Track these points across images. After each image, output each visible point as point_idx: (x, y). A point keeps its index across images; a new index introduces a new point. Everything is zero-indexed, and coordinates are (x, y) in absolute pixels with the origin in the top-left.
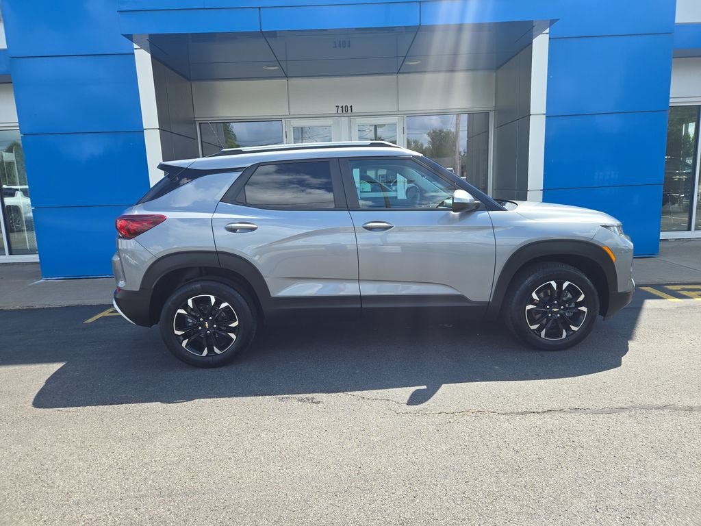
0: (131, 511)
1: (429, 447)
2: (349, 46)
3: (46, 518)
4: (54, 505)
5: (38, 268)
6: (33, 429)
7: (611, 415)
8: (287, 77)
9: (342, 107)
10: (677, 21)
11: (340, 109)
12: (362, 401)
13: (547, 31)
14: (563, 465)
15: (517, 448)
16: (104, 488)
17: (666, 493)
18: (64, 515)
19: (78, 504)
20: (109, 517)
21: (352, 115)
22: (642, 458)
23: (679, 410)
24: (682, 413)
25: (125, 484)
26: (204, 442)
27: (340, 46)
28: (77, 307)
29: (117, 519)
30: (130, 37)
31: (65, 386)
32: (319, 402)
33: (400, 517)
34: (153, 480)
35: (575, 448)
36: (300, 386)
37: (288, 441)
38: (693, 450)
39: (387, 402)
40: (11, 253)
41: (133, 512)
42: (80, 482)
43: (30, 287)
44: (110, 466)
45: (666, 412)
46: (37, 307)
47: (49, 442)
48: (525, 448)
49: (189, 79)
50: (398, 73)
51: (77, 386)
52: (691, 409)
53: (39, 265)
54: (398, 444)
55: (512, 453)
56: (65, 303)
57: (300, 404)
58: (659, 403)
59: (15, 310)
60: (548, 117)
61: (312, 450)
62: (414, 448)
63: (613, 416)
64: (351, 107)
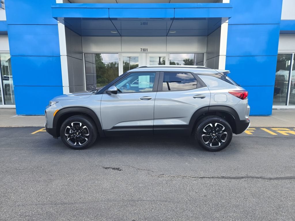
0: (39, 210)
1: (162, 190)
2: (147, 24)
3: (6, 211)
4: (9, 206)
5: (15, 110)
6: (5, 176)
7: (237, 180)
8: (121, 36)
9: (143, 49)
10: (282, 19)
11: (142, 50)
12: (138, 170)
13: (227, 21)
14: (214, 199)
15: (197, 191)
16: (30, 200)
17: (253, 211)
18: (13, 210)
19: (19, 206)
20: (30, 211)
21: (147, 52)
22: (246, 198)
23: (265, 179)
24: (266, 180)
25: (38, 199)
26: (72, 184)
27: (143, 24)
28: (29, 127)
29: (33, 212)
30: (56, 18)
31: (20, 159)
32: (121, 170)
33: (145, 216)
34: (50, 198)
35: (220, 192)
36: (114, 163)
37: (106, 185)
38: (267, 195)
39: (148, 171)
40: (5, 104)
41: (40, 210)
42: (21, 197)
43: (11, 118)
44: (34, 192)
45: (260, 180)
46: (13, 127)
47: (10, 181)
48: (200, 191)
49: (81, 35)
50: (167, 36)
51: (25, 159)
52: (271, 179)
53: (15, 109)
54: (150, 188)
55: (194, 193)
56: (25, 126)
57: (113, 170)
58: (258, 176)
59: (3, 127)
60: (227, 56)
61: (115, 189)
62: (156, 190)
63: (238, 180)
64: (147, 49)
